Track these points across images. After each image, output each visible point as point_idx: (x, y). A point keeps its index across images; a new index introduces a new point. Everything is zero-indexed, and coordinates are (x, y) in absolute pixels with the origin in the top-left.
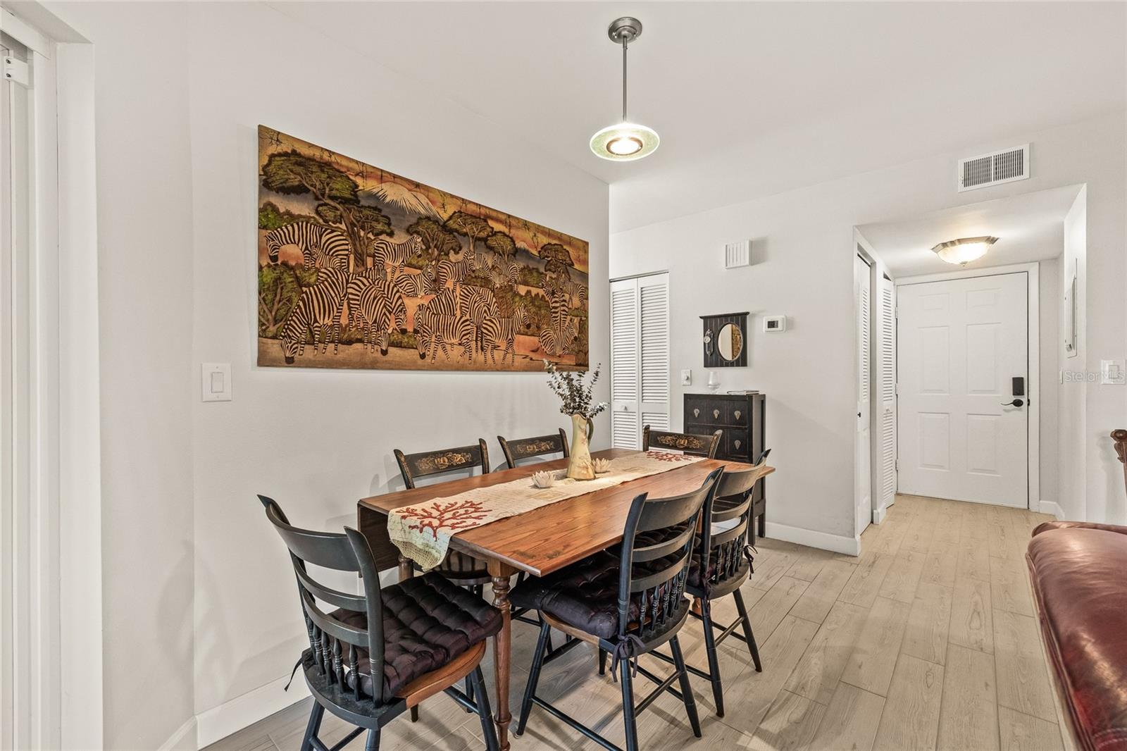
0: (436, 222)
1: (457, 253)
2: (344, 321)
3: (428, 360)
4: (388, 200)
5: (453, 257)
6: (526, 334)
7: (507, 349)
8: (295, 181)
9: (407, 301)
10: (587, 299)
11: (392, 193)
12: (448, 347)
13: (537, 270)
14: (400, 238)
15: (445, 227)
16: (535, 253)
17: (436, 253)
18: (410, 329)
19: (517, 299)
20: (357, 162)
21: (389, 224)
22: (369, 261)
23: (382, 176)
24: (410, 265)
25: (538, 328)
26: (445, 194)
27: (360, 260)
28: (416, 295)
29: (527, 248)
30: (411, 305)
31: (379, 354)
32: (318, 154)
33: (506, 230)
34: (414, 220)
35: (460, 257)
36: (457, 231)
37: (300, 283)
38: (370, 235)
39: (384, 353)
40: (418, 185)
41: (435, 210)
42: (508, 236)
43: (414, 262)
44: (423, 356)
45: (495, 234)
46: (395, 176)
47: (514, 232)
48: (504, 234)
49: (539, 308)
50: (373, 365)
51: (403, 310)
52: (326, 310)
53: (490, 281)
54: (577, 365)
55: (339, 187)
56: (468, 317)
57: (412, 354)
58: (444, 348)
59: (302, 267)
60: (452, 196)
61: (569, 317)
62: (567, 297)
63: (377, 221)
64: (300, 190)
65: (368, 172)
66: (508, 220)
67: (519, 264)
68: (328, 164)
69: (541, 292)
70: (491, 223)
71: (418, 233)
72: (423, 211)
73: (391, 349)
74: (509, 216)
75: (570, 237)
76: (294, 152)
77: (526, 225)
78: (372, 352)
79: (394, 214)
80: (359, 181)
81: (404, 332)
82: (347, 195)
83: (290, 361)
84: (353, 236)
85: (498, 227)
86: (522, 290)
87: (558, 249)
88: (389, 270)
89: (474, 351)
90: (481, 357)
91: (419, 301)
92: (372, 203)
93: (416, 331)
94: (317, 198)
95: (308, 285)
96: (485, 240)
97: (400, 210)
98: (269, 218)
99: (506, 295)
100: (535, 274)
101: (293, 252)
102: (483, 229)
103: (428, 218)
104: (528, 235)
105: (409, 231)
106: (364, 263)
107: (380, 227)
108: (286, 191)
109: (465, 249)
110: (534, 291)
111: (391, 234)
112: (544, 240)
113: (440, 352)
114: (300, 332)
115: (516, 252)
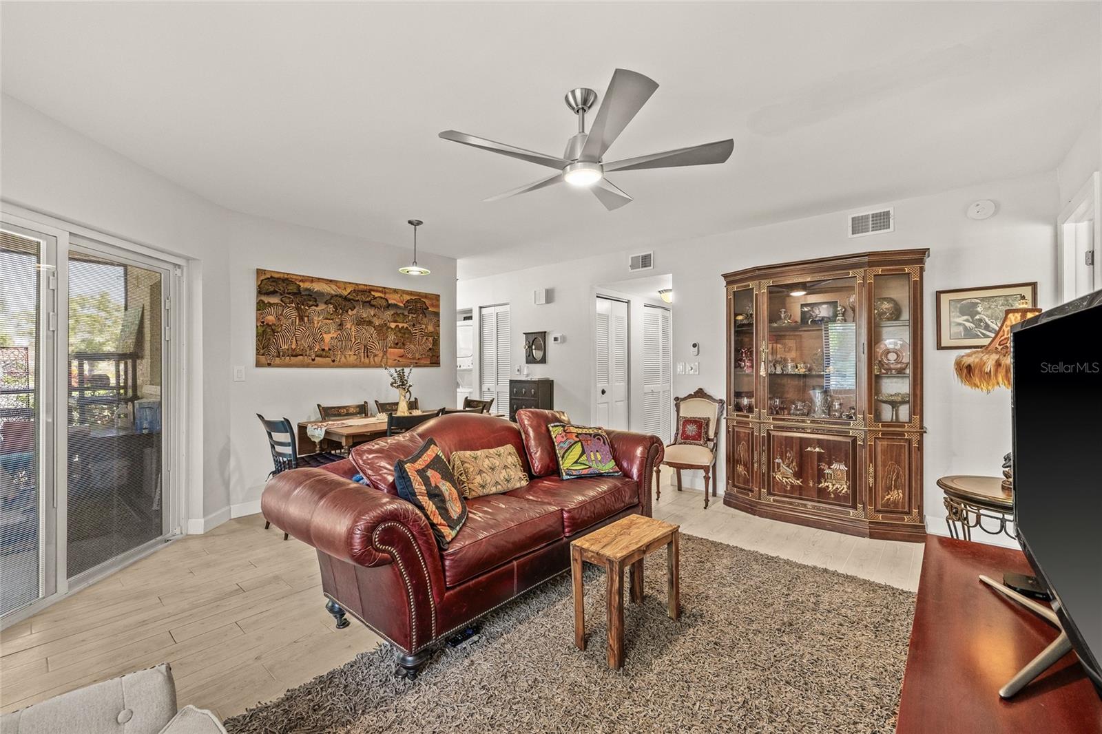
0: (341, 296)
1: (352, 310)
2: (294, 347)
3: (336, 363)
4: (315, 290)
5: (350, 312)
6: (396, 348)
7: (383, 356)
8: (272, 289)
9: (325, 336)
10: (439, 326)
11: (316, 287)
12: (348, 356)
13: (403, 314)
14: (322, 307)
15: (346, 299)
16: (402, 305)
17: (341, 311)
18: (327, 349)
19: (390, 330)
20: (300, 276)
21: (316, 301)
22: (306, 319)
23: (312, 280)
24: (327, 319)
25: (404, 344)
26: (346, 282)
27: (301, 319)
28: (330, 333)
29: (396, 303)
30: (327, 337)
31: (311, 361)
32: (282, 276)
33: (383, 296)
34: (328, 298)
35: (355, 312)
36: (353, 299)
37: (274, 331)
38: (307, 308)
39: (313, 360)
40: (331, 281)
41: (340, 291)
42: (384, 298)
43: (329, 317)
44: (334, 361)
45: (375, 298)
46: (319, 279)
47: (387, 296)
48: (381, 298)
49: (404, 334)
50: (308, 366)
51: (323, 340)
52: (285, 342)
53: (373, 322)
54: (431, 363)
55: (292, 288)
56: (359, 341)
57: (328, 360)
58: (345, 356)
59: (275, 325)
60: (350, 283)
61: (425, 338)
62: (424, 326)
63: (310, 301)
64: (274, 293)
65: (305, 279)
66: (384, 290)
67: (390, 313)
68: (287, 279)
69: (405, 325)
70: (373, 293)
71: (331, 303)
72: (333, 293)
73: (317, 358)
74: (385, 288)
75: (426, 294)
76: (272, 277)
77: (395, 291)
78: (307, 360)
79: (318, 296)
80: (301, 284)
81: (323, 350)
82: (295, 291)
83: (269, 365)
84: (298, 309)
85: (377, 294)
86: (393, 325)
87: (416, 301)
88: (316, 322)
89: (363, 358)
90: (367, 361)
91: (331, 335)
92: (307, 293)
93: (330, 350)
94: (281, 295)
95: (277, 332)
96: (369, 302)
97: (321, 294)
98: (261, 306)
99: (382, 330)
100: (401, 316)
101: (271, 319)
102: (369, 296)
103: (336, 296)
104: (397, 296)
105: (326, 303)
106: (303, 320)
107: (311, 303)
108: (268, 294)
109: (357, 308)
110: (401, 325)
111: (317, 306)
112: (408, 298)
113: (343, 358)
114: (273, 351)
115: (389, 306)
